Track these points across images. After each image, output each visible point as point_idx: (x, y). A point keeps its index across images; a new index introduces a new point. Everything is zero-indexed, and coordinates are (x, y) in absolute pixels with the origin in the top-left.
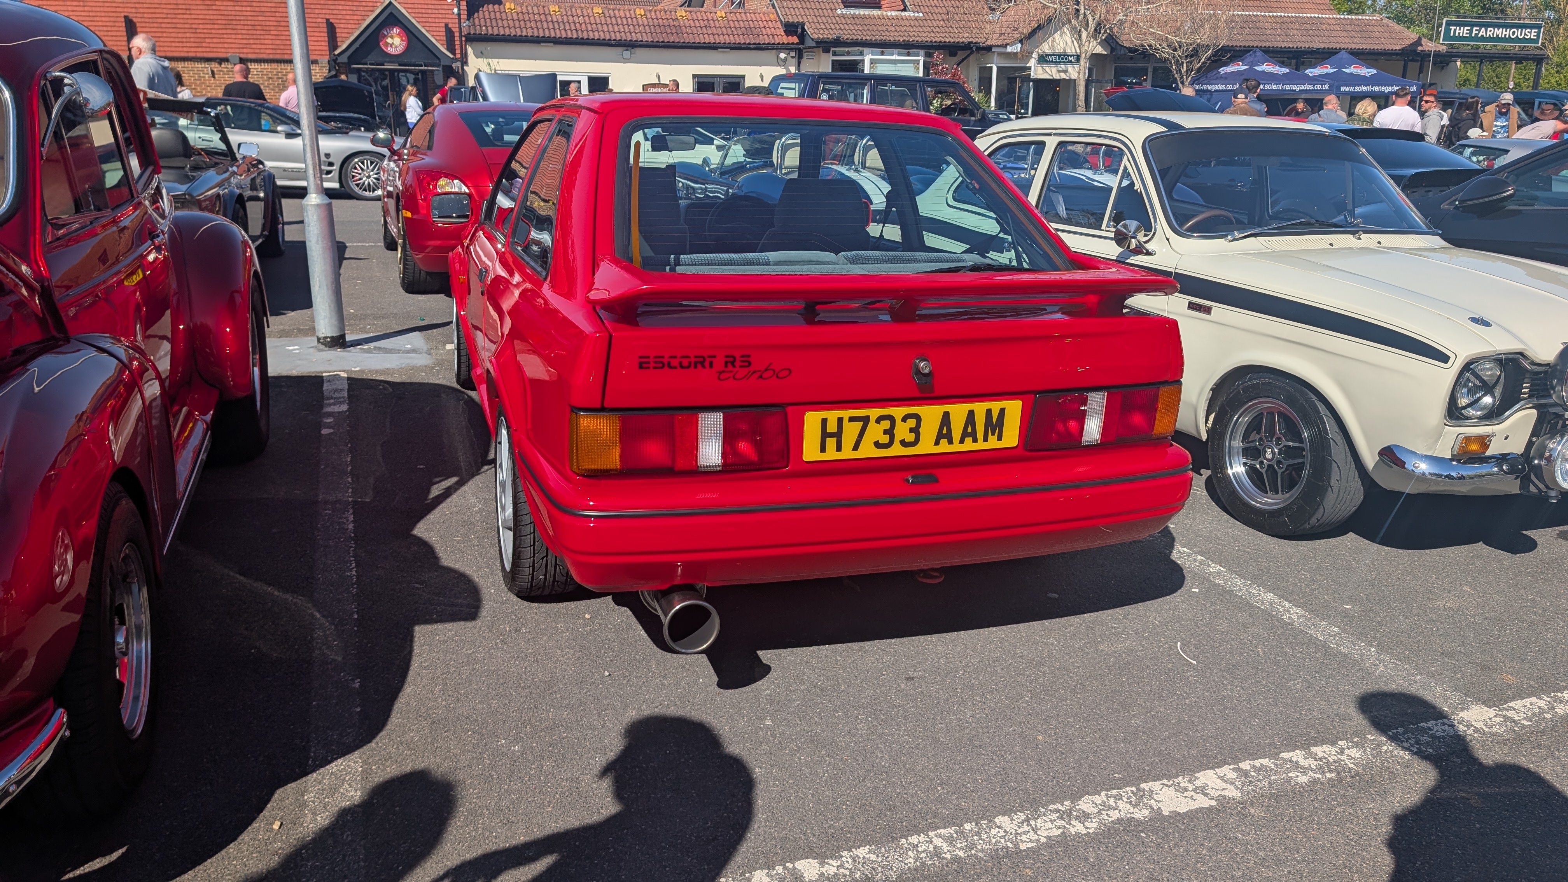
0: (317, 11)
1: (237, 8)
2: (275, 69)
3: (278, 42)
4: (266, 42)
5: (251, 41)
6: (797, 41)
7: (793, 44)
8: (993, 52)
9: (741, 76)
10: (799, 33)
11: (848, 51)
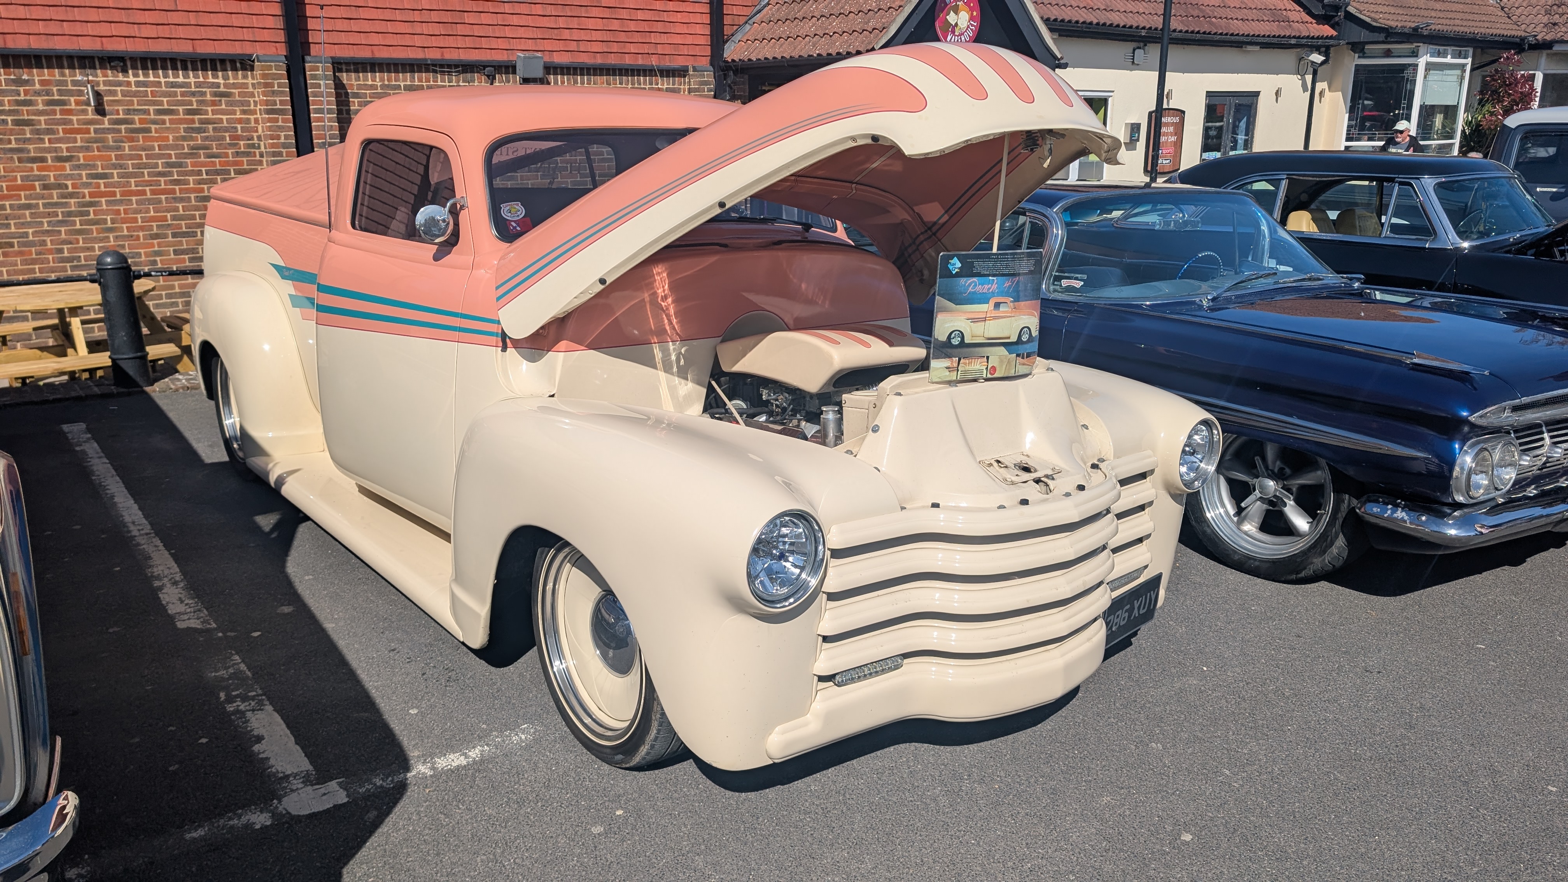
6: (1335, 33)
7: (1331, 37)
8: (1545, 52)
9: (1256, 94)
10: (1337, 19)
11: (1389, 50)
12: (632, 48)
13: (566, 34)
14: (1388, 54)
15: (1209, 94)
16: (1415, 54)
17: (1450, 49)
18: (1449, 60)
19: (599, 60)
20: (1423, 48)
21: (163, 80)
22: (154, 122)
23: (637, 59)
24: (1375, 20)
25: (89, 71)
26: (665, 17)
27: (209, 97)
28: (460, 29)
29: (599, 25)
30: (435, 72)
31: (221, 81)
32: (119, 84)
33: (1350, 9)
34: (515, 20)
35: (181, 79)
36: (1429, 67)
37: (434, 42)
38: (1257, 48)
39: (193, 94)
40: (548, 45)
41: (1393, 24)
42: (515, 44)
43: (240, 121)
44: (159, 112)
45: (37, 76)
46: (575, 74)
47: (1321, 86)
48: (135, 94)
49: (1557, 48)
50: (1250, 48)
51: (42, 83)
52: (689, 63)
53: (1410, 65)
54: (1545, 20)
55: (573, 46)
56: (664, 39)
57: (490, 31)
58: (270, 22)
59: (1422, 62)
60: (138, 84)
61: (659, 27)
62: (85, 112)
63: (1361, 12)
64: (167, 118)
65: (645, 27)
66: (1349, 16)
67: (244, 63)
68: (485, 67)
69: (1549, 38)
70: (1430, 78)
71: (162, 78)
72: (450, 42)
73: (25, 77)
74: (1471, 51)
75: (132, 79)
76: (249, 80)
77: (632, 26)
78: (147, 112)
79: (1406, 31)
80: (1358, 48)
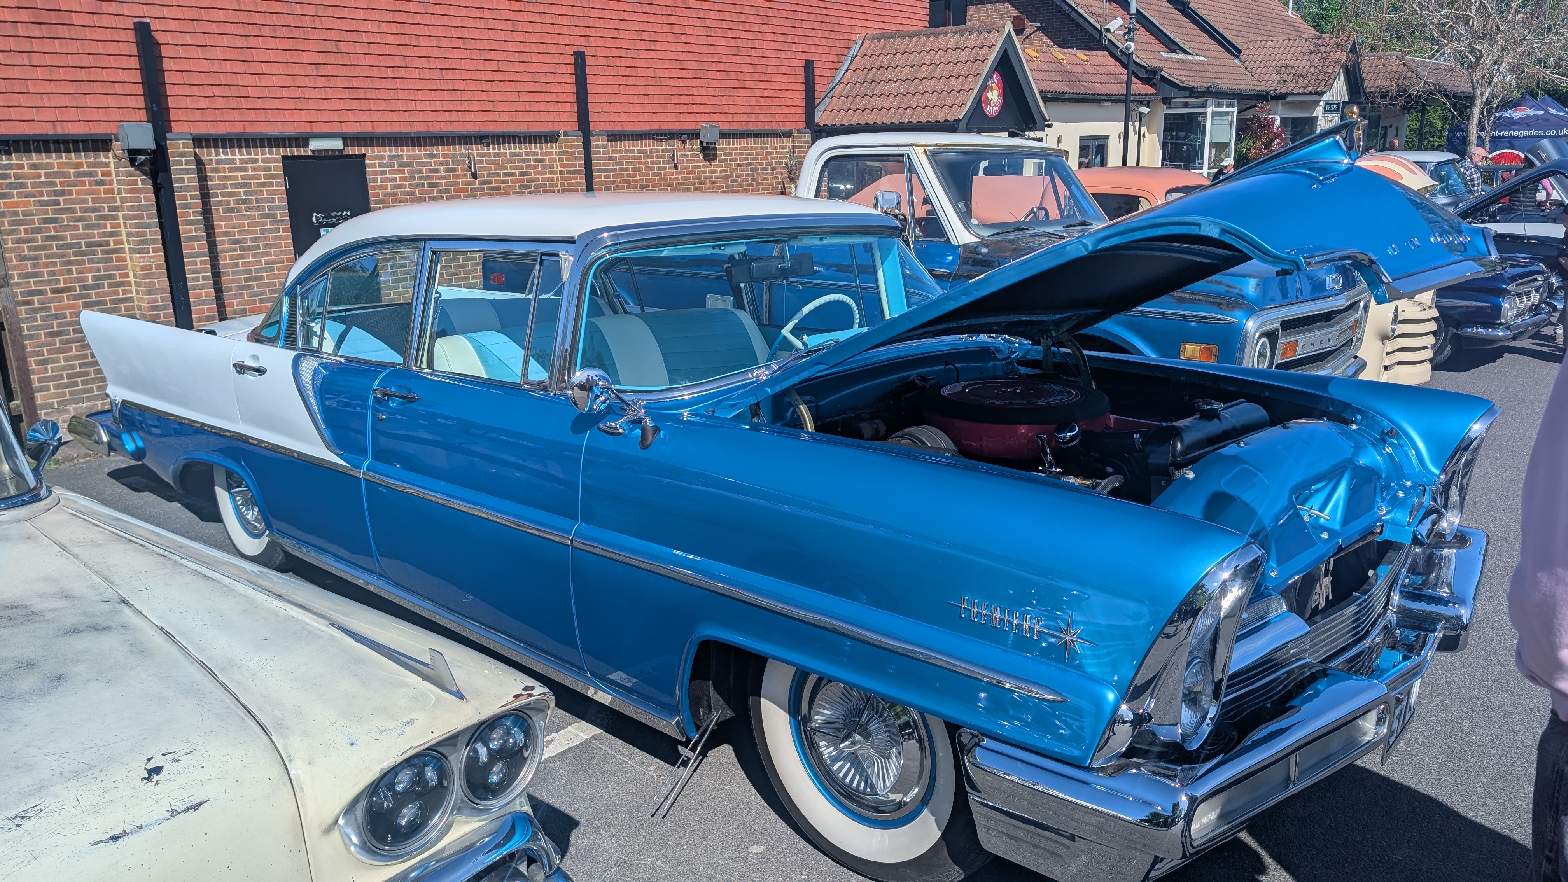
0: (794, 47)
1: (710, 41)
2: (745, 149)
3: (753, 101)
4: (739, 101)
5: (724, 101)
6: (1155, 91)
7: (1153, 95)
8: (1281, 101)
9: (1107, 137)
10: (1155, 81)
11: (1187, 103)
12: (762, 118)
13: (726, 109)
14: (1186, 105)
15: (1082, 138)
16: (1204, 105)
17: (1225, 101)
18: (1224, 109)
19: (744, 128)
20: (1210, 101)
21: (508, 151)
22: (503, 182)
23: (764, 126)
24: (1182, 82)
25: (469, 146)
26: (780, 94)
27: (532, 163)
28: (670, 108)
29: (743, 101)
30: (654, 139)
31: (539, 151)
32: (484, 155)
33: (1163, 73)
34: (699, 100)
35: (518, 150)
36: (1215, 114)
37: (654, 118)
38: (1110, 103)
39: (524, 161)
40: (716, 118)
41: (1195, 85)
42: (699, 118)
43: (548, 179)
44: (506, 175)
45: (441, 151)
46: (730, 138)
47: (1144, 129)
48: (493, 162)
49: (1289, 99)
50: (1106, 104)
51: (445, 156)
52: (794, 128)
53: (1200, 114)
54: (1278, 78)
55: (730, 118)
56: (779, 110)
57: (685, 109)
58: (568, 107)
59: (1210, 110)
60: (496, 155)
61: (777, 102)
62: (466, 176)
63: (1171, 76)
64: (509, 178)
65: (769, 102)
66: (1163, 78)
67: (552, 137)
68: (682, 135)
69: (1283, 91)
70: (1215, 122)
71: (507, 149)
72: (663, 117)
73: (435, 152)
74: (1236, 101)
75: (491, 151)
76: (552, 149)
77: (762, 102)
78: (498, 175)
79: (1203, 89)
80: (1167, 101)
